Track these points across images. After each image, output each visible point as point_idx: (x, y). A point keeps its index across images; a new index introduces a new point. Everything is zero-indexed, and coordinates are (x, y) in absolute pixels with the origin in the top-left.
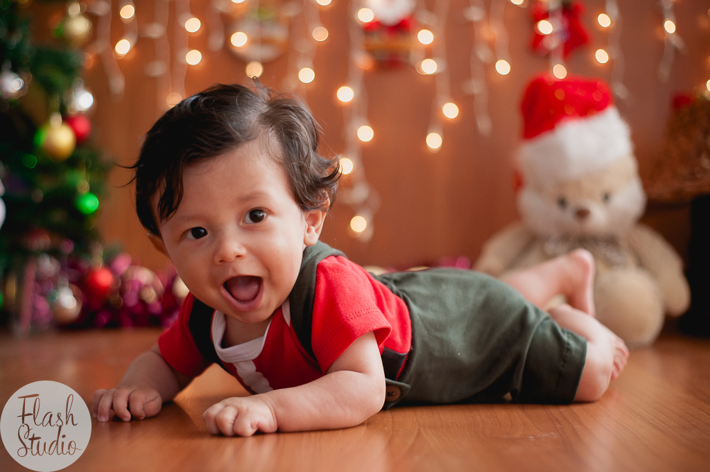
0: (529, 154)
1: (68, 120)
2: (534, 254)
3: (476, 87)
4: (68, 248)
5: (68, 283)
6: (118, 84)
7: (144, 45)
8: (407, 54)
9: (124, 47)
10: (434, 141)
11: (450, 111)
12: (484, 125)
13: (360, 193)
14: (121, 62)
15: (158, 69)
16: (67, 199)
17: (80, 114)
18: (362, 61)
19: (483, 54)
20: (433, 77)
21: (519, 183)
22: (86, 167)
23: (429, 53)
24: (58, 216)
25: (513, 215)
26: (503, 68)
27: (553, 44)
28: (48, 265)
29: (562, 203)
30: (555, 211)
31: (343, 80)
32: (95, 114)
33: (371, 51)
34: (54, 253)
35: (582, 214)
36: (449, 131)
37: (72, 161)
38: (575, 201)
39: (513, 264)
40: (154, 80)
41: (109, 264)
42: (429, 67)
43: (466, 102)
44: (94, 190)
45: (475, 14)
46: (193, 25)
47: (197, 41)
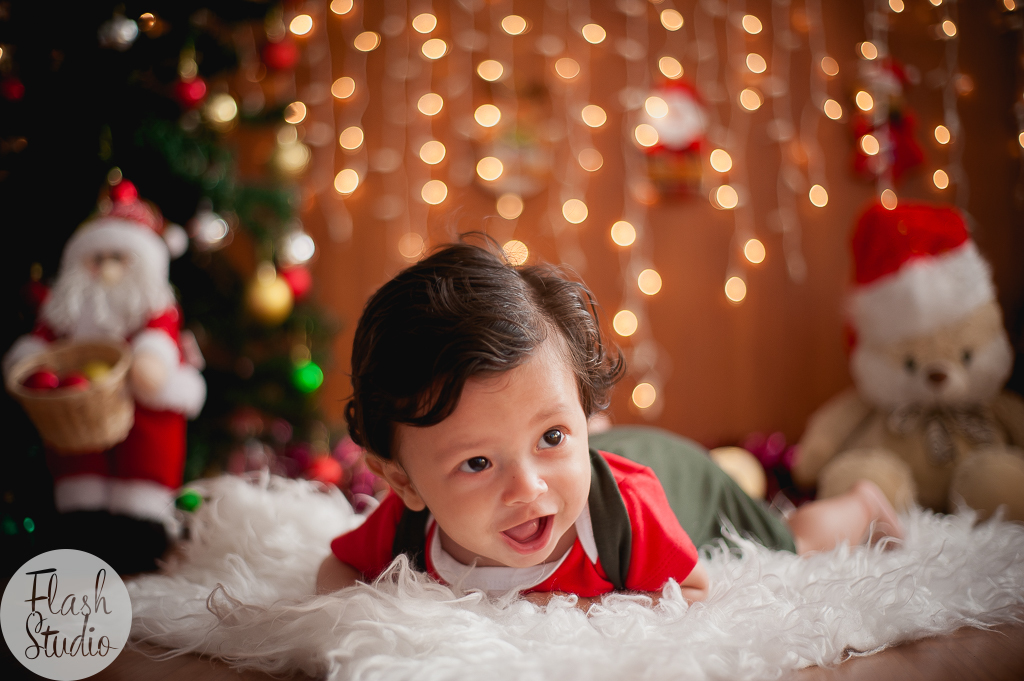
0: (869, 306)
1: (283, 272)
2: (875, 432)
3: (786, 222)
4: (284, 432)
6: (343, 227)
7: (373, 181)
8: (697, 184)
9: (348, 182)
10: (735, 290)
11: (754, 251)
12: (796, 267)
13: (643, 356)
14: (349, 202)
15: (391, 208)
16: (282, 376)
17: (297, 268)
18: (641, 191)
19: (792, 180)
20: (732, 211)
21: (851, 340)
22: (308, 333)
23: (725, 179)
24: (272, 394)
25: (844, 381)
26: (819, 197)
27: (881, 168)
28: (260, 455)
29: (910, 365)
30: (901, 377)
31: (618, 214)
32: (316, 265)
33: (656, 182)
34: (266, 439)
35: (937, 378)
36: (752, 275)
37: (289, 325)
38: (924, 361)
39: (846, 445)
42: (727, 198)
43: (772, 241)
44: (317, 359)
45: (782, 131)
46: (433, 153)
47: (439, 173)
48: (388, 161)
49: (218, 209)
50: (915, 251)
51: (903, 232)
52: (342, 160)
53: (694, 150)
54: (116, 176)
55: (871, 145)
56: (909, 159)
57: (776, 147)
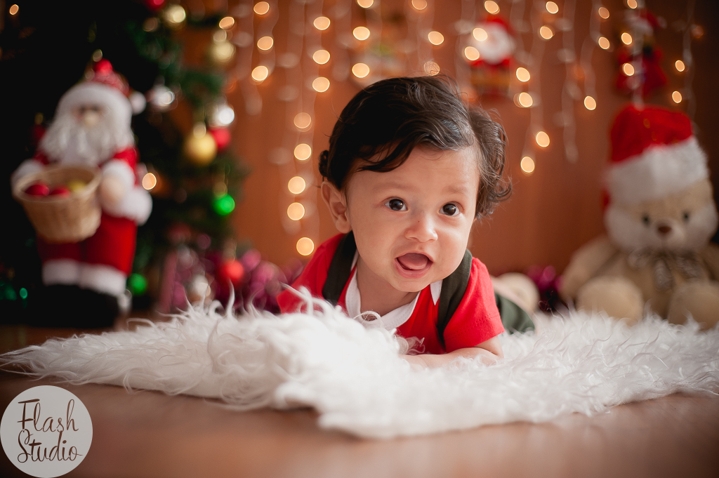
0: (621, 177)
1: (211, 131)
2: (618, 266)
3: (566, 120)
4: (205, 242)
5: (204, 273)
6: (255, 105)
7: (279, 74)
8: (506, 89)
9: (261, 74)
10: (528, 165)
11: (542, 140)
12: (571, 152)
14: (260, 88)
15: (290, 94)
16: (206, 203)
17: (221, 129)
18: (466, 92)
19: (573, 91)
20: (528, 109)
21: (606, 201)
22: (226, 175)
23: (525, 88)
24: (198, 215)
25: (599, 230)
26: (590, 103)
27: (635, 85)
28: (187, 257)
29: (646, 220)
30: (639, 227)
32: (235, 128)
33: (476, 86)
34: (193, 246)
35: (664, 230)
36: (539, 156)
37: (212, 169)
38: (656, 218)
39: (599, 272)
40: (284, 104)
41: (240, 257)
42: (526, 100)
43: (556, 133)
44: (231, 193)
45: (567, 56)
46: (321, 57)
47: (325, 71)
48: (290, 61)
49: (168, 84)
50: (655, 140)
51: (647, 126)
52: (257, 58)
53: (504, 66)
54: (98, 55)
55: (629, 70)
56: (656, 80)
57: (562, 67)
